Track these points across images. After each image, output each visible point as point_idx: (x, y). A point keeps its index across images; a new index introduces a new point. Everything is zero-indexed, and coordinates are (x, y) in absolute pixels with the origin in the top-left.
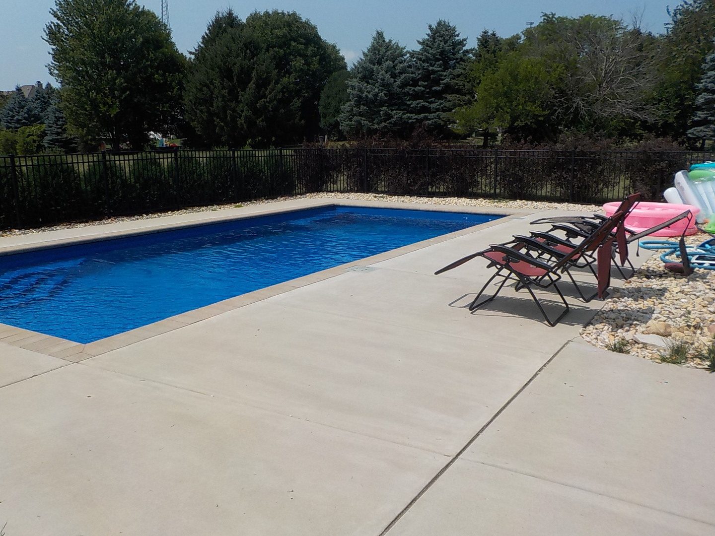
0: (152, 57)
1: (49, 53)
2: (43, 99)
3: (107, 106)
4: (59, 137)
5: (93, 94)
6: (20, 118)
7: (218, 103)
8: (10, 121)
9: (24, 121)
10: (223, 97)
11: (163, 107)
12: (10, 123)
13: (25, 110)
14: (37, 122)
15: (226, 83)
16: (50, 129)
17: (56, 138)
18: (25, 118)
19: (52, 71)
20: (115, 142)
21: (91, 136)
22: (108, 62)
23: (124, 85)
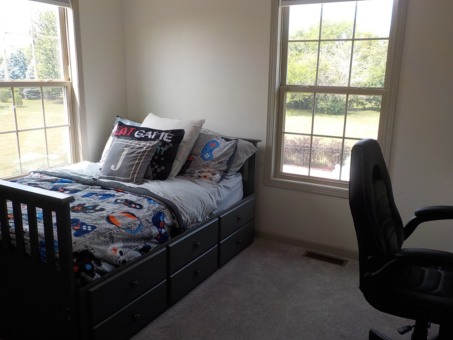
2: (15, 59)
21: (55, 92)
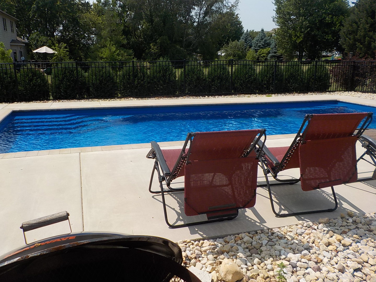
0: (327, 8)
1: (274, 10)
3: (296, 37)
4: (275, 54)
5: (290, 31)
6: (260, 45)
7: (361, 33)
8: (256, 46)
9: (262, 46)
10: (365, 29)
11: (328, 37)
12: (255, 47)
13: (263, 41)
14: (268, 47)
15: (370, 20)
16: (272, 50)
17: (274, 55)
18: (263, 45)
19: (275, 19)
20: (300, 57)
22: (301, 13)
23: (308, 25)
